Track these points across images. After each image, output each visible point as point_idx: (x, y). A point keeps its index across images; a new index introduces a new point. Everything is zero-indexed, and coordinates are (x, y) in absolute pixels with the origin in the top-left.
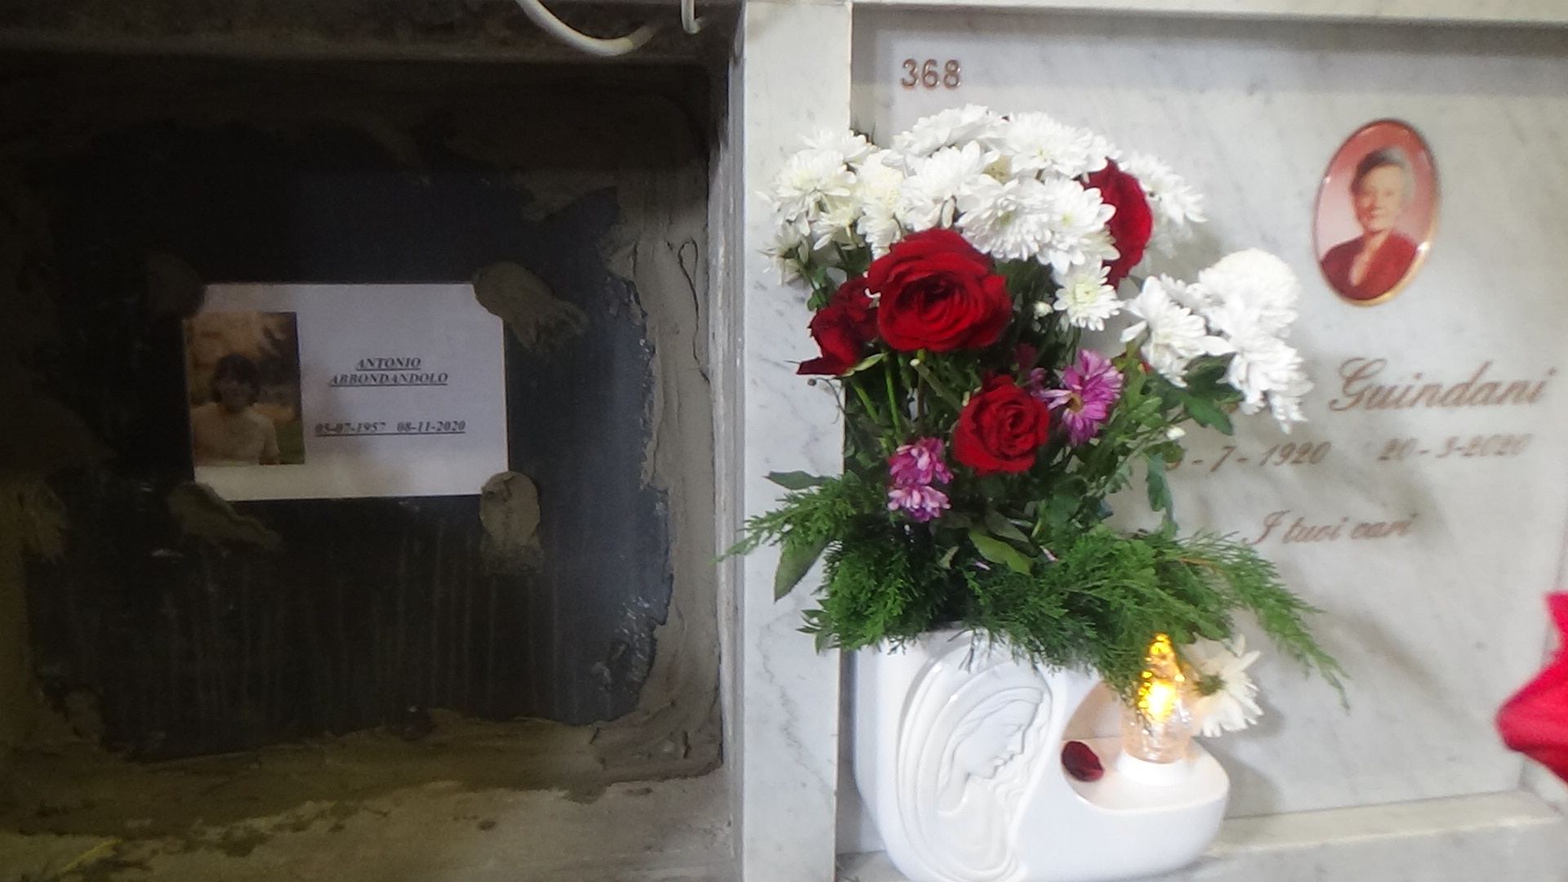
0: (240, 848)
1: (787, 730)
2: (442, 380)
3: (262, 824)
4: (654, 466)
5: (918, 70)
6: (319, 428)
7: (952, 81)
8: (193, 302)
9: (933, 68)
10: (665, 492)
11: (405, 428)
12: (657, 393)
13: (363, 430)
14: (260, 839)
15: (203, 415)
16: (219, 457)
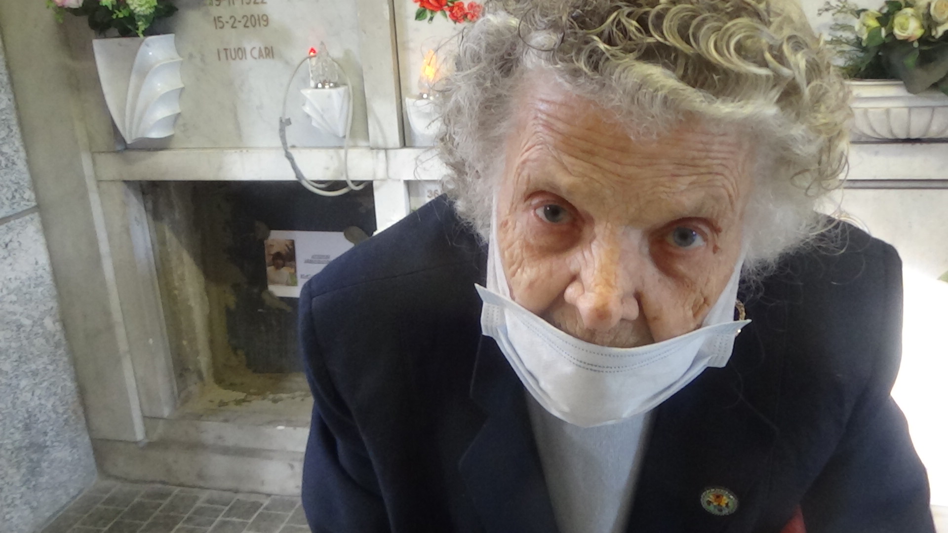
0: (275, 401)
3: (284, 396)
5: (433, 193)
6: (302, 276)
8: (267, 236)
14: (281, 400)
15: (270, 270)
16: (275, 283)
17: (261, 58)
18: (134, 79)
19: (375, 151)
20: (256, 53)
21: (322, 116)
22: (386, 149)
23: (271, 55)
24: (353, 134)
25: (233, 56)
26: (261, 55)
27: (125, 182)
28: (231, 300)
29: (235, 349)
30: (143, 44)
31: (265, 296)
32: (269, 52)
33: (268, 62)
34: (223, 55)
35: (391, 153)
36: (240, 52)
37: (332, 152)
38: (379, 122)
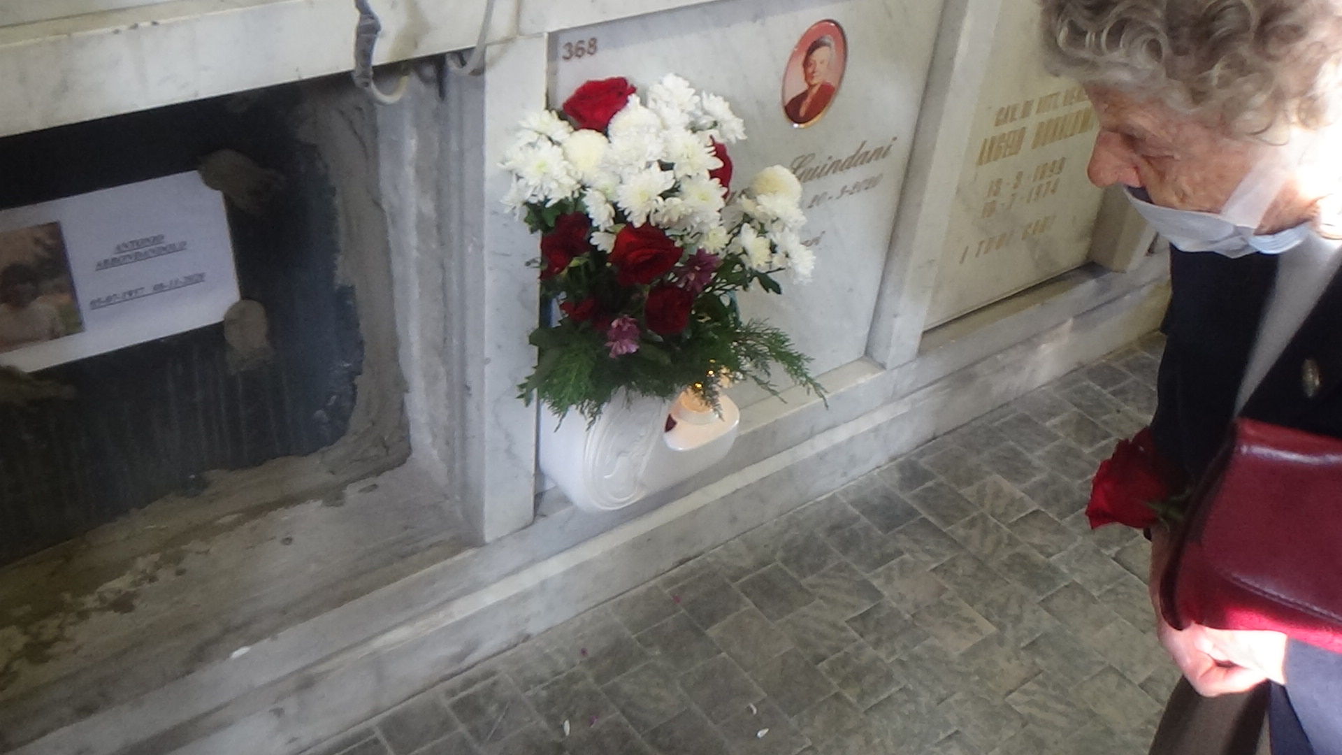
1: (509, 451)
2: (182, 247)
4: (344, 272)
5: (573, 49)
6: (92, 303)
7: (592, 50)
9: (581, 45)
10: (352, 287)
11: (159, 288)
12: (341, 220)
13: (127, 296)
14: (127, 596)
16: (14, 343)
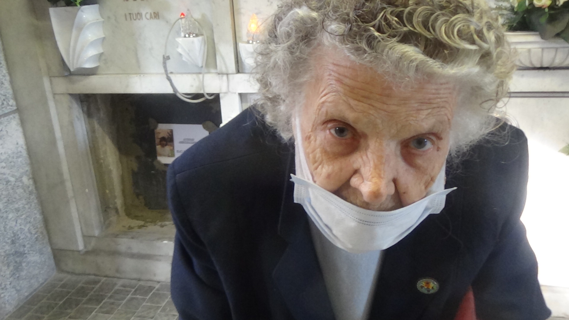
8: (156, 127)
15: (158, 147)
16: (161, 155)
17: (152, 19)
18: (74, 32)
19: (220, 75)
20: (148, 16)
21: (188, 54)
22: (227, 74)
23: (157, 17)
24: (207, 65)
25: (135, 18)
26: (151, 17)
27: (71, 95)
28: (135, 166)
29: (138, 195)
30: (80, 11)
31: (155, 163)
32: (156, 15)
33: (155, 22)
34: (128, 17)
35: (231, 77)
36: (139, 14)
37: (194, 76)
38: (223, 58)
